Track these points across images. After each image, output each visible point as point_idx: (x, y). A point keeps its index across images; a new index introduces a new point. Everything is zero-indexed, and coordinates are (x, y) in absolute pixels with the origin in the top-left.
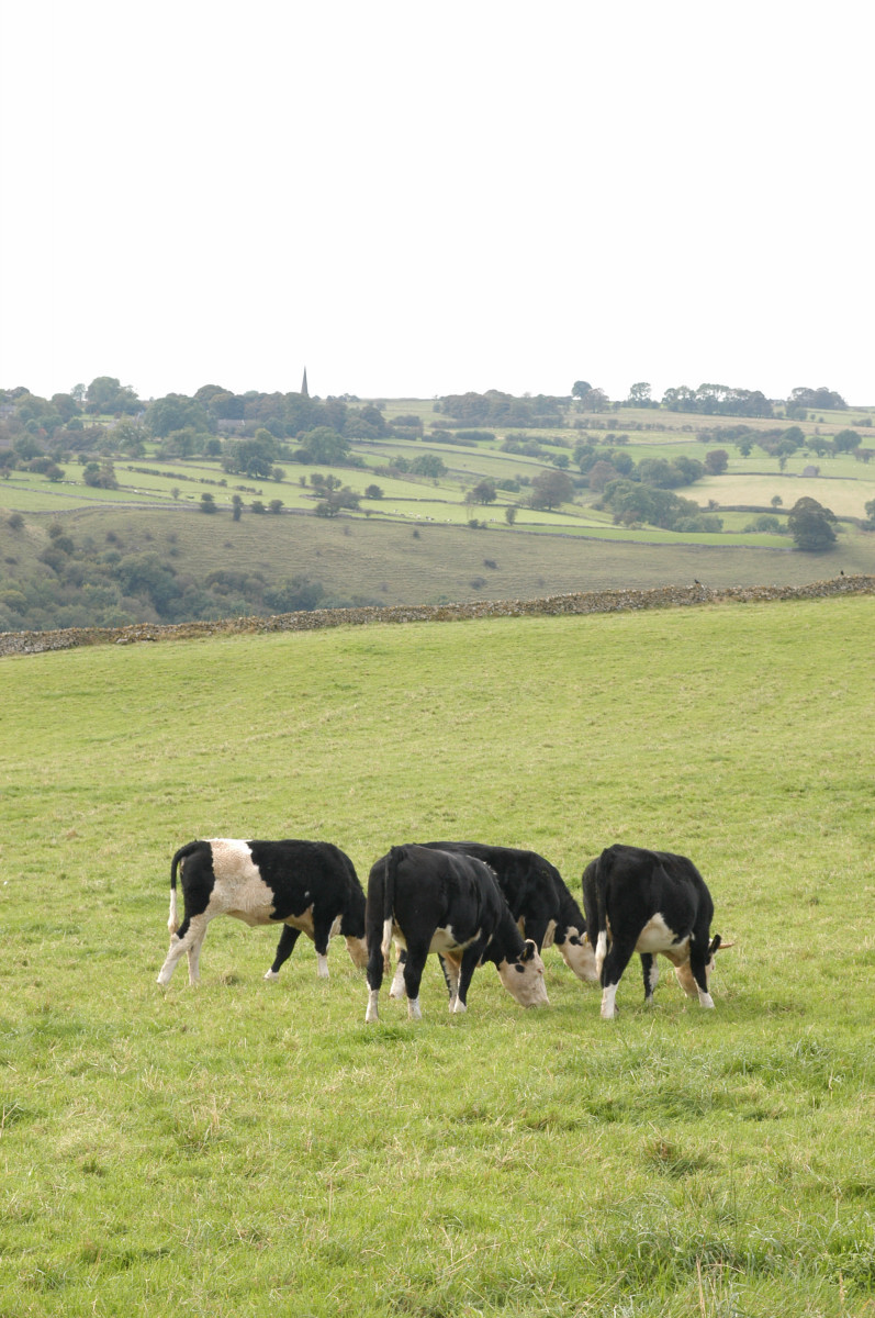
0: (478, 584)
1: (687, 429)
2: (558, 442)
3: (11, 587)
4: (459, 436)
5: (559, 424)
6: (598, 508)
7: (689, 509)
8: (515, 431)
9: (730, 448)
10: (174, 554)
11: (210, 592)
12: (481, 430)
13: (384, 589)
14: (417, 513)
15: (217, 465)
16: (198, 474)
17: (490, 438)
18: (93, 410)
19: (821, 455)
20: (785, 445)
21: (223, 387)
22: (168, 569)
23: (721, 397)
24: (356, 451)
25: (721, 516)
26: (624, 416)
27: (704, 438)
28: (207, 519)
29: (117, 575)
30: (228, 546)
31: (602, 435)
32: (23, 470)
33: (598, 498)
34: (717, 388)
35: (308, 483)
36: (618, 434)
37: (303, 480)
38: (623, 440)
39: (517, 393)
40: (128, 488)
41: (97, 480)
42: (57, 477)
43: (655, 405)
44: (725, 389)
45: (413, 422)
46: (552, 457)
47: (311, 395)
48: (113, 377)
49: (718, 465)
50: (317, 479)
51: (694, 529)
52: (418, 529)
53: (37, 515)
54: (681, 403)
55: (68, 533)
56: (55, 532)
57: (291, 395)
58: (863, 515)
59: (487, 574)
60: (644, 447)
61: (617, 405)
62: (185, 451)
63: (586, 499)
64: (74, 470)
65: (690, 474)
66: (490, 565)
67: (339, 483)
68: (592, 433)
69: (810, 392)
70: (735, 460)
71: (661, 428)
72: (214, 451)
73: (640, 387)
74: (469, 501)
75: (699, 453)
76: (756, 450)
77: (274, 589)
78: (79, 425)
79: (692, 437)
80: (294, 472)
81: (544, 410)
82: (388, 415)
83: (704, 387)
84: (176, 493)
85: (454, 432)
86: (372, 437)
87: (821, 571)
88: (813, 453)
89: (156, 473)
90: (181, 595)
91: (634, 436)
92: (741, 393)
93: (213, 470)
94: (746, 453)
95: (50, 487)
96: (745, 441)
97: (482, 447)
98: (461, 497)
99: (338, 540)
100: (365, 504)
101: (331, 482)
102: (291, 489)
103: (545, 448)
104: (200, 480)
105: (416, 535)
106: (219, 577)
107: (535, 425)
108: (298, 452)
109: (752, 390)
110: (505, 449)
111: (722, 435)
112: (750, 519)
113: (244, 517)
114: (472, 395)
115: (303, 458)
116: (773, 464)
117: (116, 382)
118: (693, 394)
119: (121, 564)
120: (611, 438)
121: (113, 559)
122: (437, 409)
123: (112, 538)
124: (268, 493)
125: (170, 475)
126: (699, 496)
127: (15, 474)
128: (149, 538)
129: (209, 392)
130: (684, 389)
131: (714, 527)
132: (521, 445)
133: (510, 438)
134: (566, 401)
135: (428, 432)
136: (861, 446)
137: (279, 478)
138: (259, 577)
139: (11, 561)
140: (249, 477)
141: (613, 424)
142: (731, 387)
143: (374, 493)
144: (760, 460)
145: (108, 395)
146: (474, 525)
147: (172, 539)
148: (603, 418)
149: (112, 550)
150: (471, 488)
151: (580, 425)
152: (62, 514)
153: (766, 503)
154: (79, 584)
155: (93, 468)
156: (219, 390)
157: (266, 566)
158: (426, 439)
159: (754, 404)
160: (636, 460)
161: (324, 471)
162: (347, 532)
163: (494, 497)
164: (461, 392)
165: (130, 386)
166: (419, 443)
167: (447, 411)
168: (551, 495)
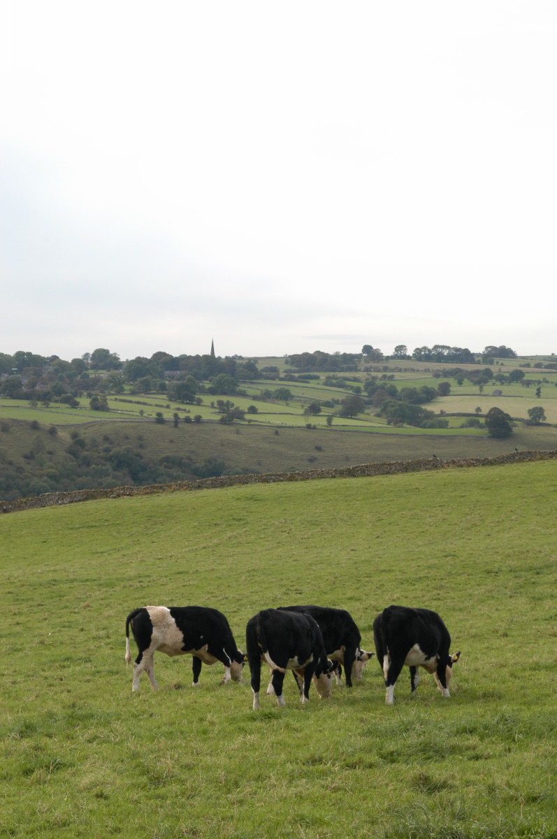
0: (312, 460)
1: (427, 370)
2: (355, 380)
3: (51, 467)
4: (300, 377)
5: (356, 369)
6: (378, 415)
7: (430, 415)
8: (331, 374)
9: (452, 381)
10: (141, 446)
11: (162, 468)
12: (312, 374)
13: (260, 464)
14: (277, 421)
15: (165, 397)
16: (154, 402)
17: (317, 378)
18: (94, 367)
19: (502, 384)
20: (482, 378)
21: (167, 353)
22: (138, 455)
23: (446, 353)
24: (242, 387)
25: (448, 419)
26: (391, 364)
27: (437, 375)
28: (159, 427)
29: (110, 459)
30: (172, 441)
31: (380, 375)
32: (56, 401)
33: (378, 410)
34: (443, 347)
35: (216, 405)
36: (389, 374)
37: (213, 404)
38: (391, 378)
39: (331, 352)
40: (115, 411)
41: (98, 406)
42: (75, 405)
43: (409, 358)
44: (448, 348)
45: (274, 370)
46: (352, 388)
47: (216, 356)
48: (106, 348)
49: (445, 390)
50: (220, 403)
51: (432, 426)
52: (277, 430)
53: (64, 427)
54: (424, 355)
55: (82, 436)
56: (74, 436)
57: (205, 356)
58: (527, 417)
59: (317, 454)
60: (404, 381)
61: (388, 358)
62: (146, 389)
63: (371, 411)
64: (84, 401)
65: (429, 395)
66: (319, 449)
67: (233, 405)
68: (374, 374)
69: (494, 348)
70: (454, 387)
71: (413, 370)
72: (163, 388)
73: (400, 348)
74: (306, 414)
75: (434, 384)
76: (466, 381)
77: (198, 465)
78: (87, 376)
79: (430, 375)
80: (208, 399)
81: (346, 361)
82: (260, 367)
83: (436, 347)
84: (142, 412)
85: (296, 375)
86: (251, 379)
87: (505, 448)
88: (498, 383)
89: (130, 402)
90: (145, 470)
91: (397, 375)
92: (457, 350)
93: (162, 399)
94: (460, 383)
95: (72, 411)
96: (460, 376)
97: (313, 383)
98: (301, 411)
99: (234, 437)
100: (247, 417)
101: (229, 404)
102: (206, 409)
103: (348, 383)
104: (155, 405)
105: (277, 433)
106: (167, 459)
107: (342, 370)
108: (210, 388)
109: (463, 348)
110: (325, 384)
111: (447, 374)
112: (463, 420)
113: (180, 425)
114: (306, 354)
115: (212, 392)
116: (476, 389)
117: (107, 351)
118: (429, 351)
119: (111, 453)
120: (384, 377)
121: (107, 450)
122: (287, 362)
123: (106, 439)
124: (193, 411)
125: (138, 403)
126: (434, 408)
127: (52, 404)
128: (127, 438)
129: (160, 356)
130: (425, 348)
131: (443, 425)
132: (334, 381)
133: (328, 378)
134: (358, 356)
135: (282, 375)
136: (525, 378)
137: (199, 403)
138: (189, 458)
139: (50, 453)
140: (183, 403)
141: (386, 369)
142: (452, 347)
143: (253, 410)
144: (469, 387)
145: (103, 358)
146: (309, 427)
147: (140, 438)
148: (380, 365)
149: (107, 445)
150: (307, 406)
151: (367, 370)
152: (78, 426)
153: (473, 411)
154: (88, 465)
155: (95, 400)
156: (164, 354)
157: (193, 452)
158: (281, 379)
159: (463, 355)
160: (399, 389)
161: (225, 399)
162: (238, 432)
163: (320, 411)
164: (300, 353)
165: (115, 354)
166: (277, 382)
167: (292, 363)
168: (352, 409)
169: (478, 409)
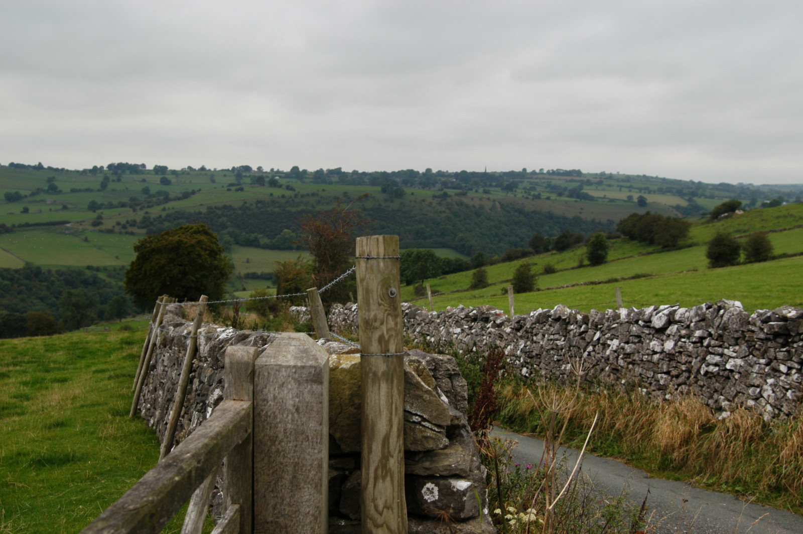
118: (555, 171)
120: (547, 181)
169: (605, 196)
